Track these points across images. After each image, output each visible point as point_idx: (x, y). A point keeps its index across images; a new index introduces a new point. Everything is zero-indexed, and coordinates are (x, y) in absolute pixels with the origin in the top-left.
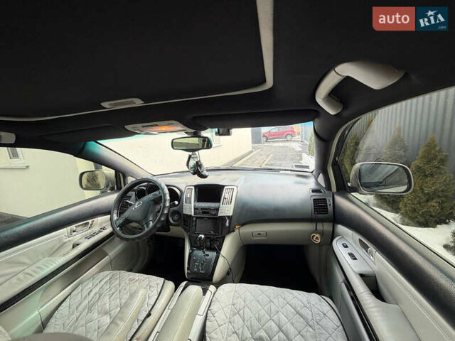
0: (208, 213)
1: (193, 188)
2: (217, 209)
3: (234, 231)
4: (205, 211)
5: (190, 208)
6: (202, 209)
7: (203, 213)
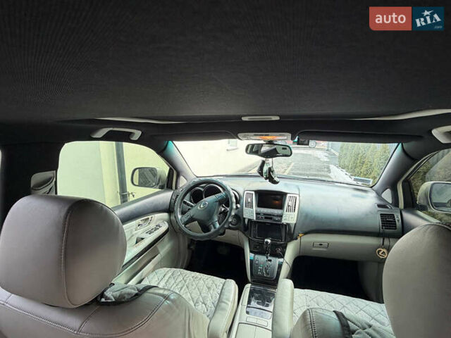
0: (271, 219)
1: (253, 193)
2: (281, 216)
3: (296, 239)
4: (268, 216)
5: (252, 212)
6: (264, 214)
7: (266, 218)
